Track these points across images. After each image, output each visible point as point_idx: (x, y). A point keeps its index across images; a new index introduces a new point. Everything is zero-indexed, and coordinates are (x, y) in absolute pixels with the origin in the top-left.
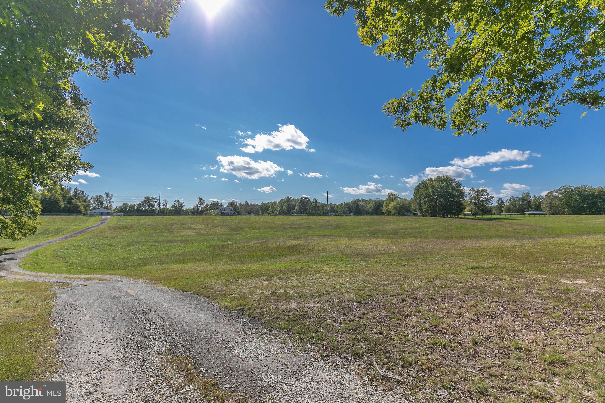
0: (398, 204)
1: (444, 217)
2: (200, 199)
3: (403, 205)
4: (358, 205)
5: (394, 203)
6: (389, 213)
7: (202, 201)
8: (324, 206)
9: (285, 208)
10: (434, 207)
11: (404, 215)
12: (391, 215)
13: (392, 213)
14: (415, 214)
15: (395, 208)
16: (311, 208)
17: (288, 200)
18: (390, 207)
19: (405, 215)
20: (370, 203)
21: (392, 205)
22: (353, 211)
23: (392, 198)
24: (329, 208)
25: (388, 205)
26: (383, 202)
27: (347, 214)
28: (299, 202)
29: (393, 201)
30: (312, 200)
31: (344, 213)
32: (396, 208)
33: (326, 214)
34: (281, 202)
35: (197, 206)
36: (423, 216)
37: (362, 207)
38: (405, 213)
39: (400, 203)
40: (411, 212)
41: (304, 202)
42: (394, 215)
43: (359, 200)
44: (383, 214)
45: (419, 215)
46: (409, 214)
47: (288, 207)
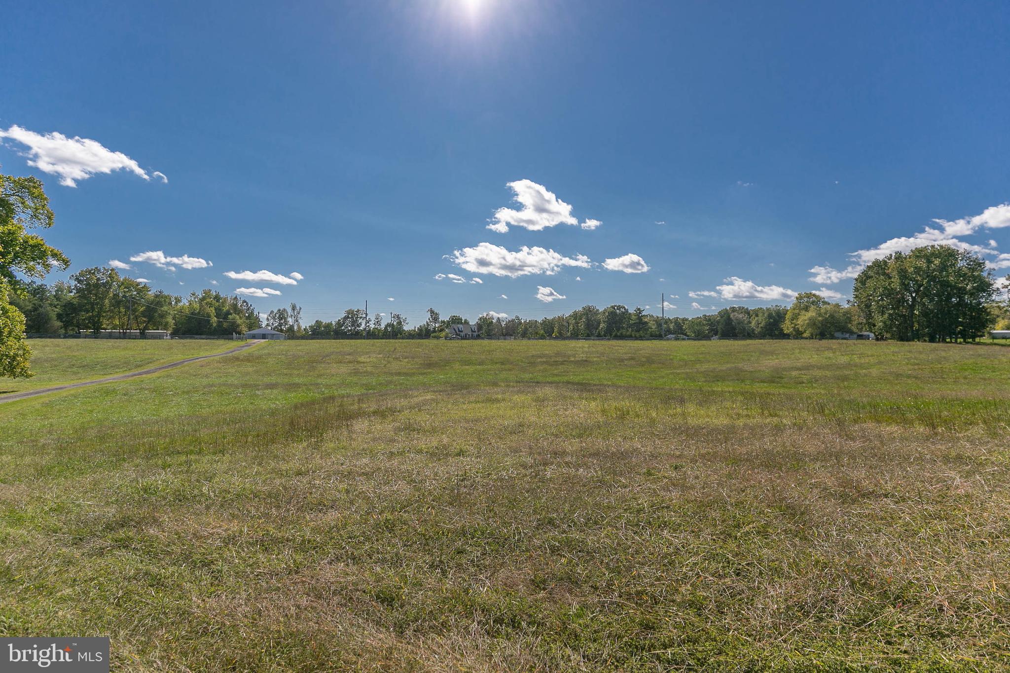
0: (820, 315)
1: (932, 340)
2: (432, 312)
3: (832, 316)
4: (729, 318)
5: (812, 314)
6: (798, 335)
7: (434, 316)
8: (659, 322)
9: (582, 326)
10: (907, 321)
11: (833, 337)
12: (802, 338)
13: (805, 335)
14: (860, 337)
15: (812, 323)
16: (630, 326)
17: (589, 312)
18: (800, 322)
19: (838, 338)
20: (757, 315)
21: (804, 318)
22: (720, 331)
23: (808, 301)
24: (672, 326)
25: (795, 317)
26: (787, 311)
27: (707, 338)
28: (607, 314)
29: (806, 309)
30: (631, 311)
31: (700, 336)
32: (814, 324)
33: (659, 337)
34: (575, 316)
35: (427, 323)
36: (877, 339)
37: (739, 323)
38: (837, 334)
39: (826, 314)
40: (851, 333)
41: (615, 313)
42: (811, 337)
43: (733, 310)
44: (786, 336)
45: (868, 338)
46: (847, 335)
47: (588, 324)
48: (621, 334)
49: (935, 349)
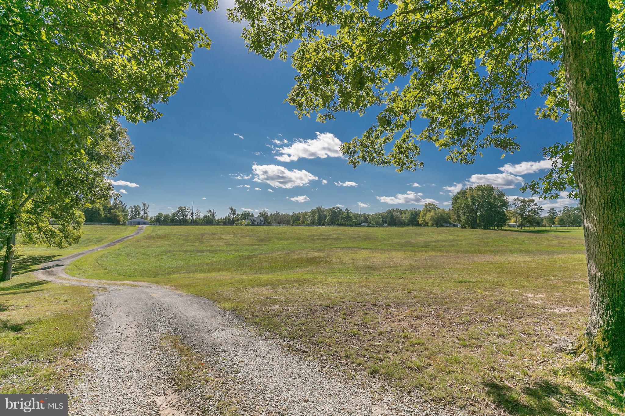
0: (436, 214)
1: (485, 228)
2: (232, 209)
3: (441, 215)
4: (392, 215)
5: (432, 214)
6: (426, 224)
7: (233, 212)
8: (356, 216)
9: (316, 218)
10: (474, 218)
11: (442, 226)
12: (428, 226)
13: (429, 224)
14: (454, 226)
15: (432, 218)
16: (342, 218)
17: (320, 211)
18: (427, 218)
19: (444, 226)
20: (405, 214)
21: (429, 215)
22: (388, 222)
23: (430, 208)
24: (362, 218)
25: (425, 215)
26: (420, 212)
27: (381, 225)
28: (330, 212)
29: (430, 211)
30: (344, 210)
31: (379, 224)
32: (433, 219)
33: (358, 225)
34: (313, 212)
35: (229, 215)
36: (462, 228)
37: (397, 217)
38: (444, 224)
39: (438, 214)
40: (450, 224)
41: (335, 211)
42: (432, 226)
43: (394, 210)
44: (420, 225)
45: (457, 226)
46: (448, 225)
47: (319, 217)
48: (341, 223)
49: (485, 233)
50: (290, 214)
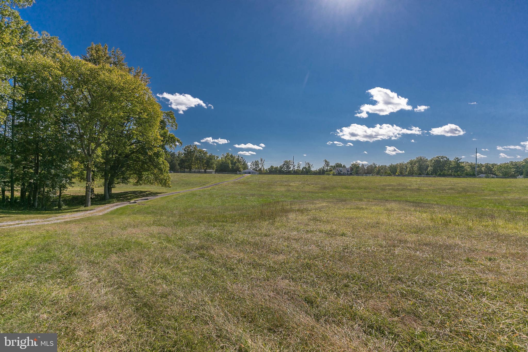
2: (326, 161)
7: (327, 163)
8: (473, 166)
9: (415, 168)
16: (450, 169)
17: (420, 161)
22: (525, 172)
24: (483, 169)
27: (513, 177)
28: (433, 161)
30: (452, 159)
34: (411, 163)
35: (323, 167)
41: (440, 161)
47: (420, 168)
48: (444, 173)
50: (388, 165)
